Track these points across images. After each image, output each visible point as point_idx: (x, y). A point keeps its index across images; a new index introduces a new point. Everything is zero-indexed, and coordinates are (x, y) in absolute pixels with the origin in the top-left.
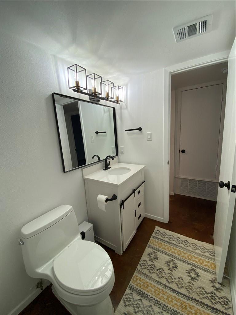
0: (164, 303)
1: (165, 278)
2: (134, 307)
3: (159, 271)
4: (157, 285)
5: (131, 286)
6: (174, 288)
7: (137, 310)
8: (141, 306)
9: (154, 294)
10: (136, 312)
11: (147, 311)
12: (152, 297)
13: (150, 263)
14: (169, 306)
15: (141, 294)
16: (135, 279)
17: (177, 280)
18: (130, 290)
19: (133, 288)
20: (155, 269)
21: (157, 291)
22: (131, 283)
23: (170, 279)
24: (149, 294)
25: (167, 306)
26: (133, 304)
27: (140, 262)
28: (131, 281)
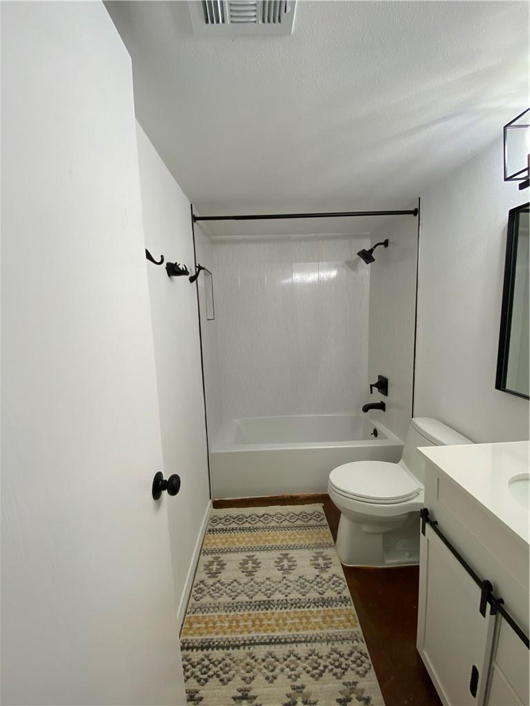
0: (288, 610)
1: (303, 659)
2: (324, 580)
3: (321, 668)
4: (309, 633)
5: (349, 603)
6: (278, 646)
7: (318, 580)
8: (316, 587)
9: (308, 614)
10: (318, 576)
11: (306, 586)
12: (308, 607)
13: (350, 676)
14: (279, 610)
15: (326, 602)
16: (351, 618)
17: (277, 671)
18: (345, 597)
19: (343, 603)
20: (330, 667)
21: (306, 623)
22: (353, 607)
23: (292, 662)
24: (316, 609)
25: (281, 609)
26: (328, 582)
27: (370, 661)
28: (354, 612)
